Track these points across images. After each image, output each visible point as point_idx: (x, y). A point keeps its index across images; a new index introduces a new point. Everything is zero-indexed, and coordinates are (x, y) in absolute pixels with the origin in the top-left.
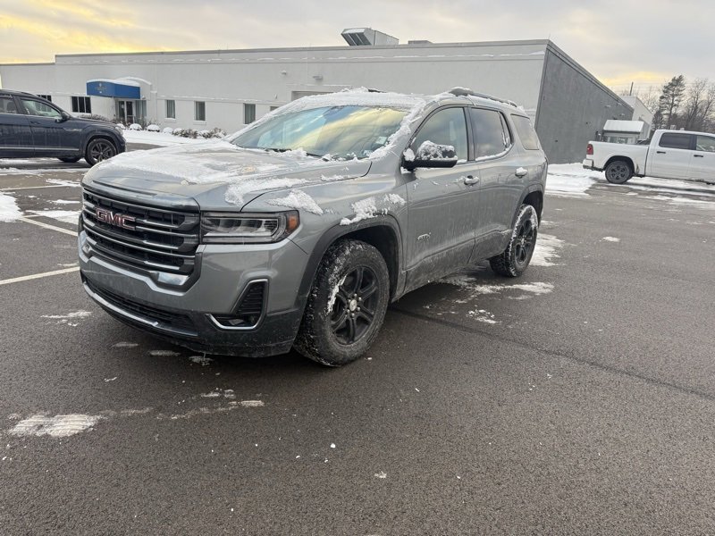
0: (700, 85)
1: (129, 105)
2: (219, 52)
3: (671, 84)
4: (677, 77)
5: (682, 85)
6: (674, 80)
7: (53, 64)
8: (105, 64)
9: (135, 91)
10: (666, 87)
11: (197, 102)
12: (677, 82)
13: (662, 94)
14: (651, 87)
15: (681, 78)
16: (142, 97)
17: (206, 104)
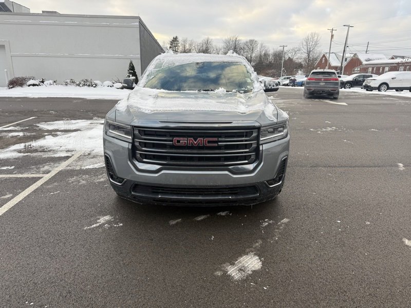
0: (185, 41)
3: (173, 41)
4: (175, 37)
5: (178, 41)
6: (174, 38)
10: (171, 42)
12: (175, 39)
13: (170, 46)
14: (164, 42)
15: (176, 37)
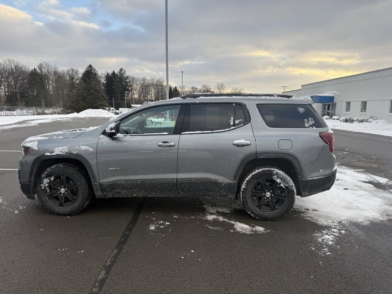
1: (329, 106)
2: (378, 71)
7: (300, 90)
8: (321, 87)
9: (332, 99)
11: (363, 102)
16: (335, 101)
17: (367, 103)
